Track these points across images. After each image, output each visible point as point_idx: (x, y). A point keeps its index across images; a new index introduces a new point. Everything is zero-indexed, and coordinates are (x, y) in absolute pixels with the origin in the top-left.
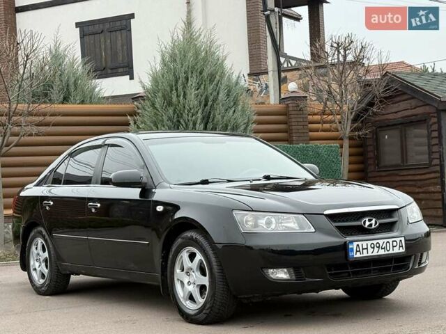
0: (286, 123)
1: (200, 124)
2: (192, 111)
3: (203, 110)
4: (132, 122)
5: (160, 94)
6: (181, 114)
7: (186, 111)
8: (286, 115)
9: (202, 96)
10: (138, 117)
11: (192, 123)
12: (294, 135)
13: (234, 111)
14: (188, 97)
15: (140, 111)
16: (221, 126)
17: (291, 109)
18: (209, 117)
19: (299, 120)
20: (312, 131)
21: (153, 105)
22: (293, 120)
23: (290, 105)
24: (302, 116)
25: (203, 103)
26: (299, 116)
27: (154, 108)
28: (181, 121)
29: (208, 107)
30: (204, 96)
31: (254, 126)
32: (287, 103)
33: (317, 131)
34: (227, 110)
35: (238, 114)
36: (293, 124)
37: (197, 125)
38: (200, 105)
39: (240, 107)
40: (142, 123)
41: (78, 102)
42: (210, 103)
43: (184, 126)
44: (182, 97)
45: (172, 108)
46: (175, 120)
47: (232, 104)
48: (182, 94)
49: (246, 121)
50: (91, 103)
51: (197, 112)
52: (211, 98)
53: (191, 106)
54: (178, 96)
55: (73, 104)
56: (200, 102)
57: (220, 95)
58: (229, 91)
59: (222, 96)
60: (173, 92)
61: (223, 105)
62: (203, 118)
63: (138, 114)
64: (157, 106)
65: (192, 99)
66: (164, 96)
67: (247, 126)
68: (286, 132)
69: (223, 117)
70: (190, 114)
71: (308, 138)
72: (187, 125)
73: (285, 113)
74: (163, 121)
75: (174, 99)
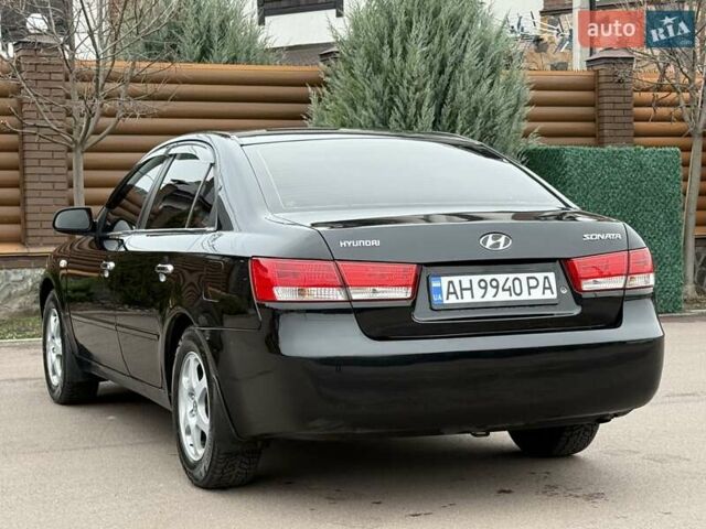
0: (593, 106)
1: (429, 107)
2: (416, 83)
3: (436, 82)
4: (314, 98)
5: (362, 51)
6: (397, 87)
7: (405, 82)
8: (593, 90)
9: (434, 56)
10: (324, 90)
11: (414, 104)
12: (606, 126)
13: (492, 84)
14: (410, 57)
15: (328, 79)
16: (465, 111)
17: (602, 79)
18: (445, 94)
19: (617, 99)
20: (637, 119)
21: (350, 69)
22: (606, 99)
23: (602, 73)
24: (623, 93)
25: (437, 68)
26: (618, 93)
27: (352, 75)
28: (396, 100)
29: (445, 77)
30: (439, 57)
31: (529, 110)
32: (596, 68)
33: (646, 119)
34: (478, 82)
35: (498, 90)
36: (606, 106)
37: (424, 109)
38: (431, 73)
39: (502, 78)
40: (331, 101)
41: (226, 59)
42: (448, 70)
43: (402, 109)
44: (398, 58)
45: (383, 76)
46: (385, 99)
47: (488, 71)
48: (400, 52)
49: (513, 102)
50: (249, 62)
51: (425, 85)
52: (451, 60)
53: (415, 75)
54: (392, 56)
55: (215, 63)
56: (431, 68)
57: (467, 56)
58: (484, 49)
59: (470, 57)
60: (384, 49)
61: (471, 74)
62: (436, 96)
63: (325, 84)
64: (357, 72)
65: (417, 62)
66: (368, 54)
67: (515, 111)
68: (594, 121)
69: (469, 95)
70: (412, 89)
71: (632, 133)
72: (405, 108)
73: (592, 86)
74: (364, 99)
75: (386, 61)
